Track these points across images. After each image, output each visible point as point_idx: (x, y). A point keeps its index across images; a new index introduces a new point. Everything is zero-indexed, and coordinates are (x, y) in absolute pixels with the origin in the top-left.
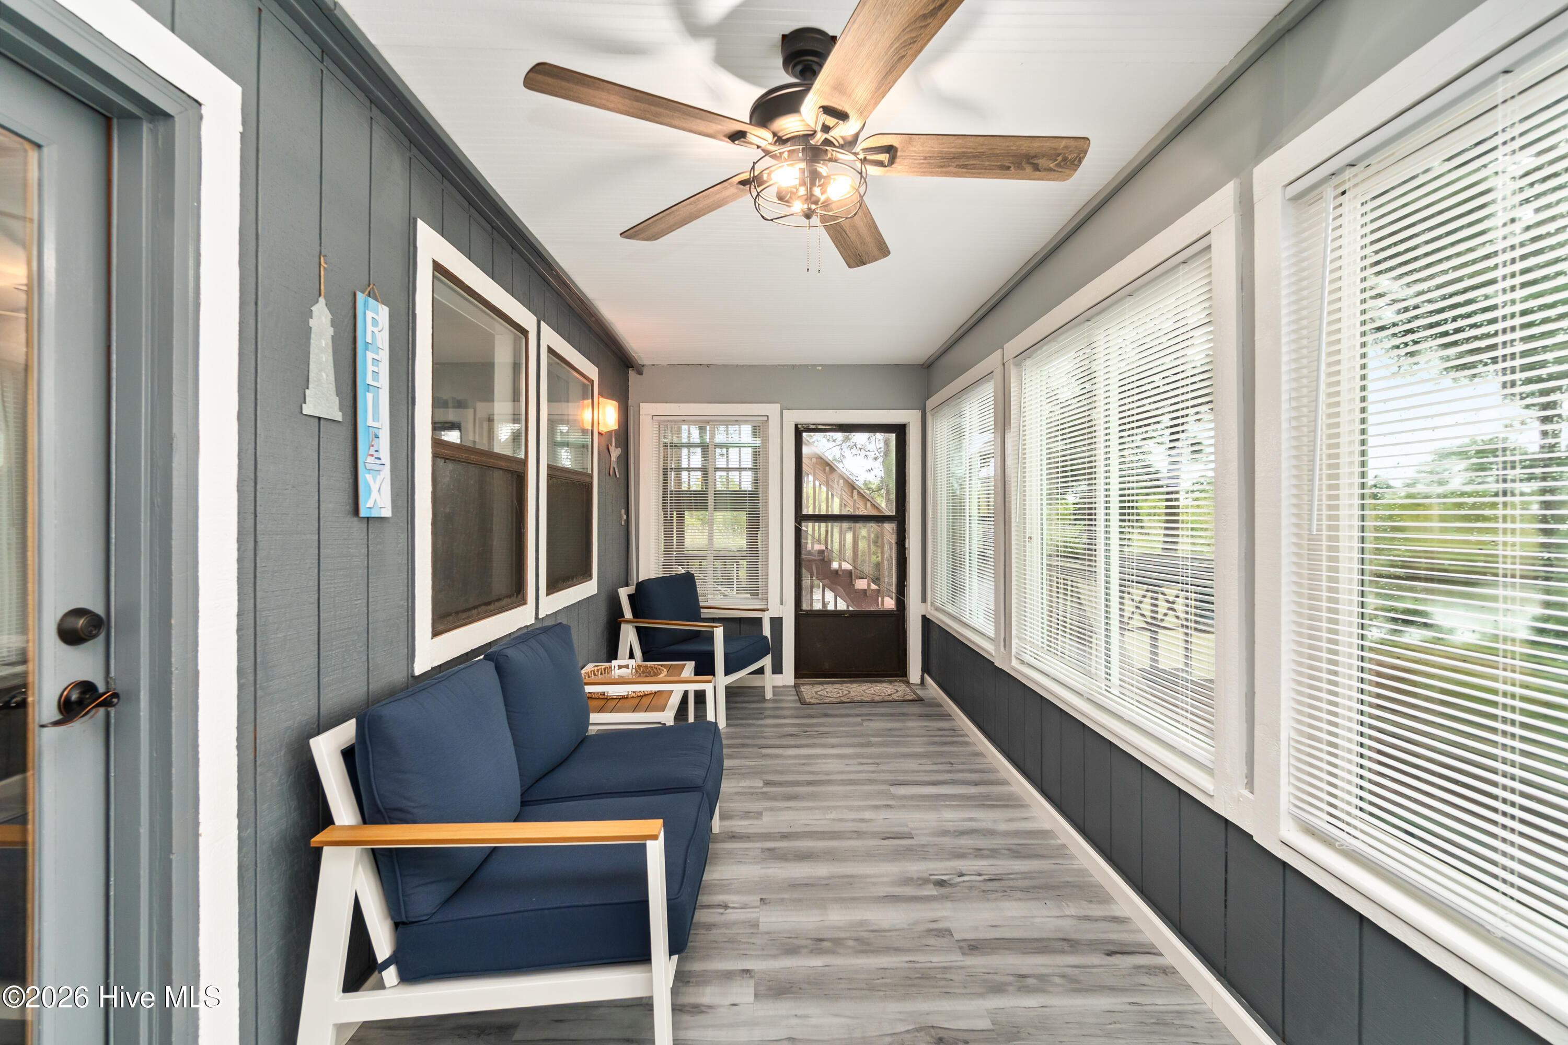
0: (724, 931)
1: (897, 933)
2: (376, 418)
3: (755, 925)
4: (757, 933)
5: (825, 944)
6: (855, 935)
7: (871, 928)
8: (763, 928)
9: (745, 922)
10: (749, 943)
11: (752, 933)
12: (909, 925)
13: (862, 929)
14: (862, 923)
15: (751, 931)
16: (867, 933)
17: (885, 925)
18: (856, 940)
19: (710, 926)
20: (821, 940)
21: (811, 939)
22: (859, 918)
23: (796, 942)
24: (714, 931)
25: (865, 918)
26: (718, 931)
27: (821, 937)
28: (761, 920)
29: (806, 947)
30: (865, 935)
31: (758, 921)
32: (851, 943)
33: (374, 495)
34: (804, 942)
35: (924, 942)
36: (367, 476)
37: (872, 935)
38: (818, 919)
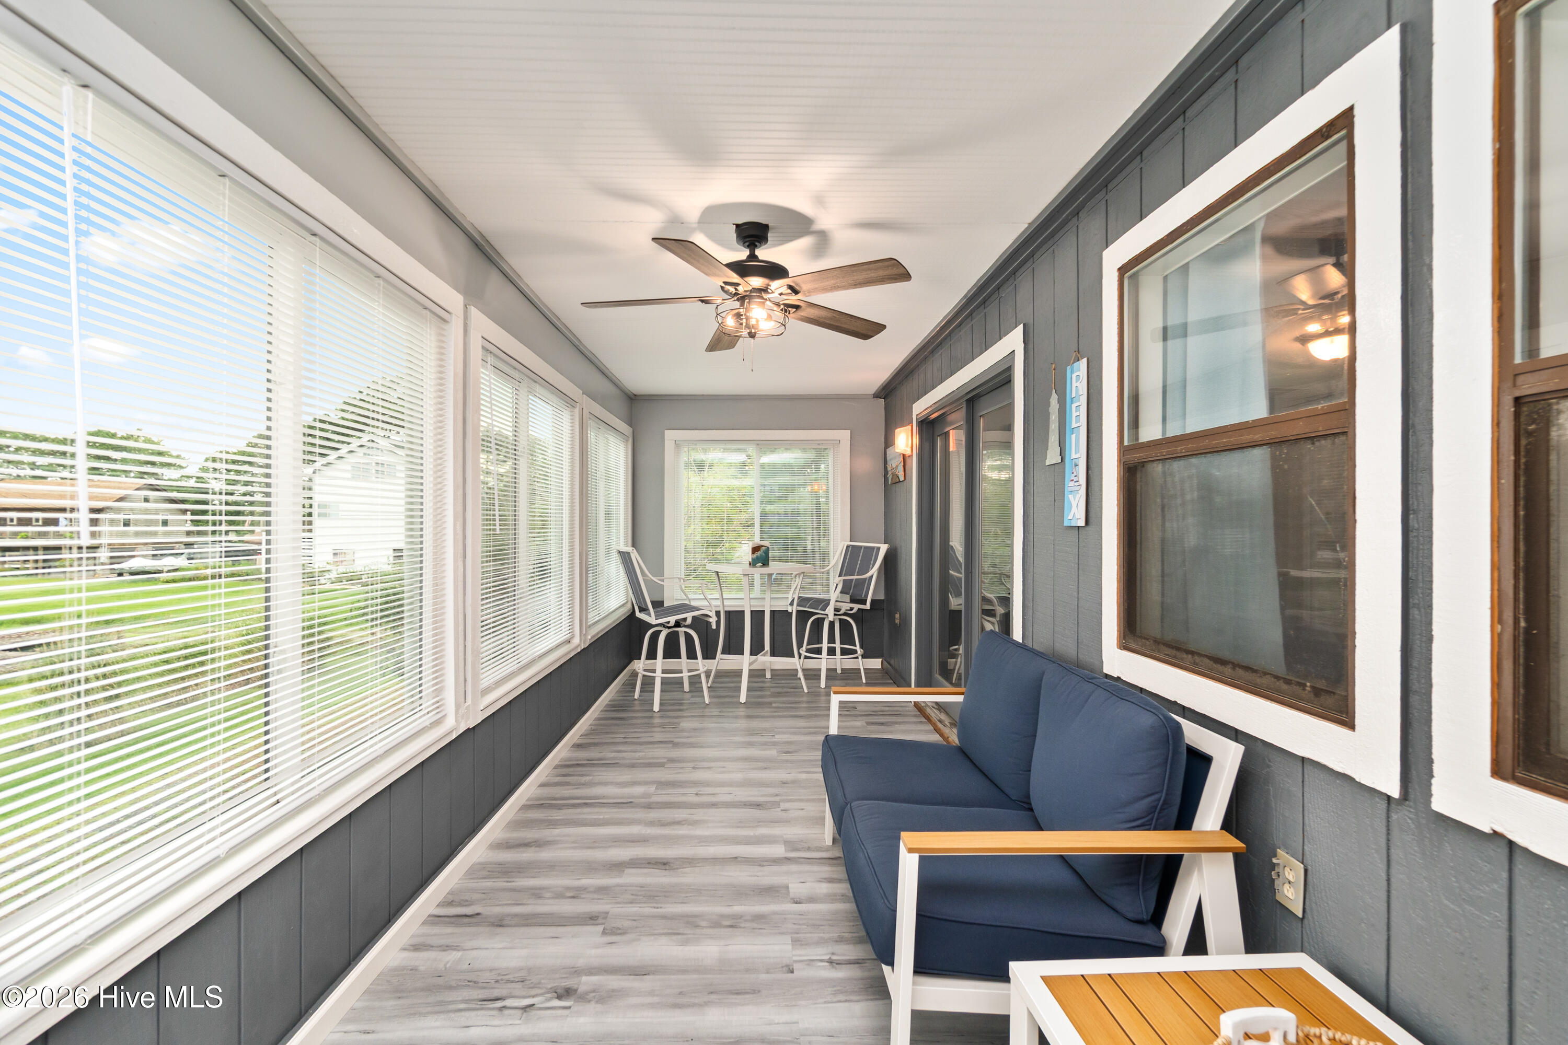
0: (826, 936)
1: (656, 932)
2: (1077, 452)
3: (796, 942)
4: (792, 933)
5: (728, 923)
6: (698, 931)
7: (679, 937)
8: (788, 939)
9: (806, 944)
10: (799, 924)
11: (798, 933)
12: (640, 940)
13: (689, 936)
14: (685, 943)
15: (798, 935)
16: (685, 932)
17: (664, 940)
18: (697, 926)
19: (840, 940)
20: (731, 926)
21: (740, 927)
22: (687, 948)
23: (755, 925)
24: (836, 935)
25: (681, 948)
26: (831, 935)
27: (731, 929)
28: (790, 947)
29: (746, 921)
30: (687, 931)
31: (792, 945)
32: (704, 924)
33: (1074, 509)
34: (748, 925)
35: (635, 924)
36: (1070, 496)
37: (681, 931)
38: (730, 947)
